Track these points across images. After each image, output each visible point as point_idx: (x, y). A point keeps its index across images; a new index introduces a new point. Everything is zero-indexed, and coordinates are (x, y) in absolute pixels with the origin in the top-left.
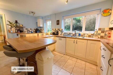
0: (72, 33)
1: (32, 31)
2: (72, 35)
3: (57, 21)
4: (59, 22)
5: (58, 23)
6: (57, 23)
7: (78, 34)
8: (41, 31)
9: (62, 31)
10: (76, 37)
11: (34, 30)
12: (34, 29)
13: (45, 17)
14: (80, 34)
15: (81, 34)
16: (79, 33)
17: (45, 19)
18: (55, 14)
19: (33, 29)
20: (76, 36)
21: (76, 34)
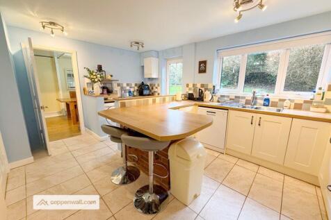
0: (244, 98)
1: (132, 90)
2: (243, 102)
3: (200, 63)
4: (205, 67)
5: (203, 67)
6: (200, 67)
7: (261, 99)
8: (152, 89)
9: (214, 89)
10: (256, 108)
11: (136, 88)
12: (136, 85)
13: (166, 51)
14: (267, 100)
15: (271, 100)
16: (266, 97)
17: (165, 56)
18: (195, 43)
19: (133, 85)
20: (255, 104)
21: (256, 98)
